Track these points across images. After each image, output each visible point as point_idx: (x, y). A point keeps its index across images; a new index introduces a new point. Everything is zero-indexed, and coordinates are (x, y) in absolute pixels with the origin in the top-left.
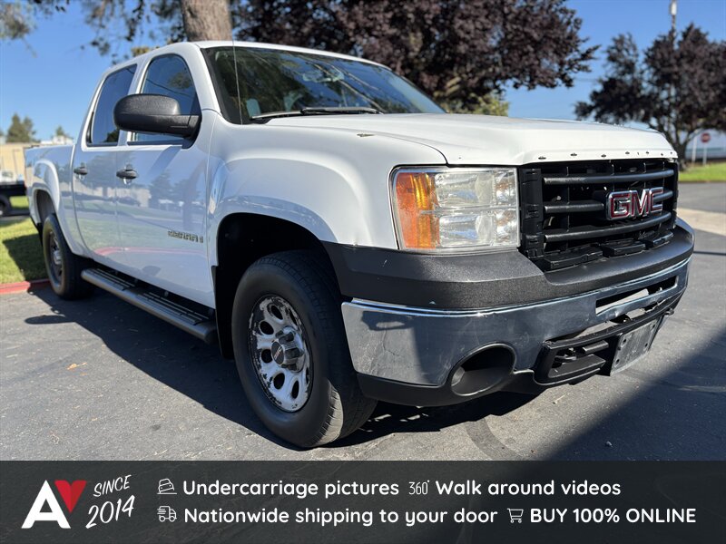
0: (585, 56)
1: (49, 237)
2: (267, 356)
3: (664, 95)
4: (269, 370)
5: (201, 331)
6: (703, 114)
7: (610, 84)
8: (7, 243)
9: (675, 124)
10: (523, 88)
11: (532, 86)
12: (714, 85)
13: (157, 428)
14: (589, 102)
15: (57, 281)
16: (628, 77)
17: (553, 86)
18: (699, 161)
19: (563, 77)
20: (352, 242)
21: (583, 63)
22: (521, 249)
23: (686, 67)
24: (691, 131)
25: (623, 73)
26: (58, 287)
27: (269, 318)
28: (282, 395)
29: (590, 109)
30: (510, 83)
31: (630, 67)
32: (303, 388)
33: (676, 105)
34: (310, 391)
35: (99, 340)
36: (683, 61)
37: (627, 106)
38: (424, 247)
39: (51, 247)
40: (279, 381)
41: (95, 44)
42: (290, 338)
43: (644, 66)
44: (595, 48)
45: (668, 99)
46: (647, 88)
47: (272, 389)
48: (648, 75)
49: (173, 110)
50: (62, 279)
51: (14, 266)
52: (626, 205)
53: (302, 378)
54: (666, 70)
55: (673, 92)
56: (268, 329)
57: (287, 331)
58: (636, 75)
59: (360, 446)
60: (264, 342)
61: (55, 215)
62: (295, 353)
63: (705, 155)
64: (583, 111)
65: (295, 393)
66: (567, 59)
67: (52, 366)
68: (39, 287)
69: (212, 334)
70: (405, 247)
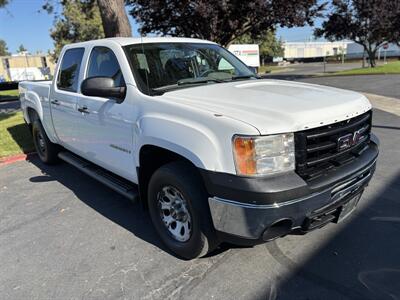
0: (320, 8)
1: (37, 132)
2: (167, 213)
3: (363, 23)
4: (168, 220)
5: (131, 196)
6: (384, 35)
7: (333, 18)
8: (9, 129)
9: (369, 40)
10: (285, 27)
11: (290, 26)
12: (391, 19)
13: (113, 248)
14: (322, 28)
15: (43, 155)
16: (343, 14)
17: (303, 26)
18: (382, 58)
19: (308, 20)
20: (213, 170)
21: (319, 12)
22: (296, 171)
23: (376, 8)
24: (378, 45)
25: (340, 12)
26: (44, 159)
27: (167, 195)
28: (176, 232)
29: (323, 32)
30: (279, 25)
31: (344, 8)
32: (187, 231)
33: (370, 29)
34: (191, 233)
35: (72, 192)
36: (375, 5)
37: (343, 31)
38: (249, 173)
39: (38, 138)
40: (174, 225)
41: (45, 7)
42: (179, 206)
43: (353, 7)
44: (327, 3)
45: (366, 25)
46: (354, 20)
47: (170, 229)
48: (354, 13)
49: (110, 83)
50: (46, 154)
51: (16, 145)
52: (347, 143)
53: (186, 225)
54: (365, 10)
55: (368, 22)
56: (167, 200)
57: (177, 202)
58: (348, 12)
59: (215, 257)
60: (166, 206)
61: (39, 120)
62: (182, 213)
63: (385, 55)
64: (318, 33)
65: (182, 232)
66: (310, 9)
67: (51, 210)
68: (32, 158)
69: (137, 198)
70: (240, 173)
